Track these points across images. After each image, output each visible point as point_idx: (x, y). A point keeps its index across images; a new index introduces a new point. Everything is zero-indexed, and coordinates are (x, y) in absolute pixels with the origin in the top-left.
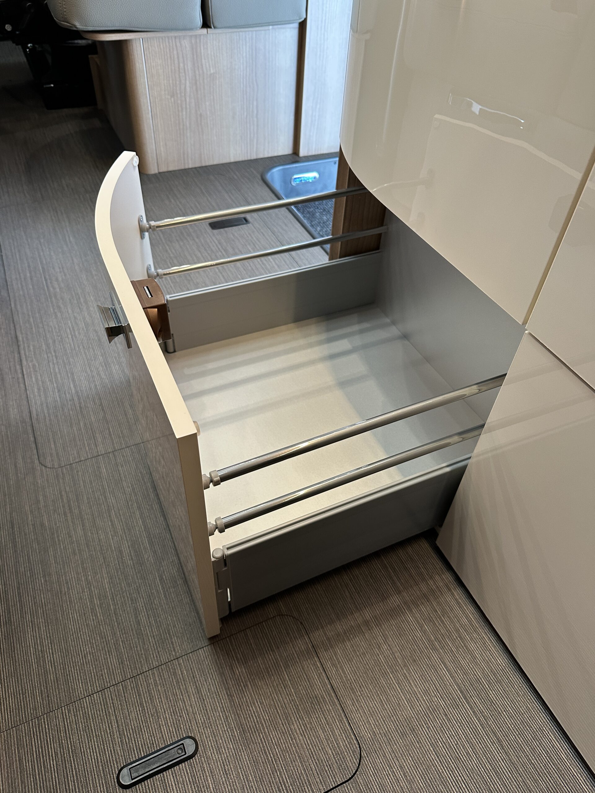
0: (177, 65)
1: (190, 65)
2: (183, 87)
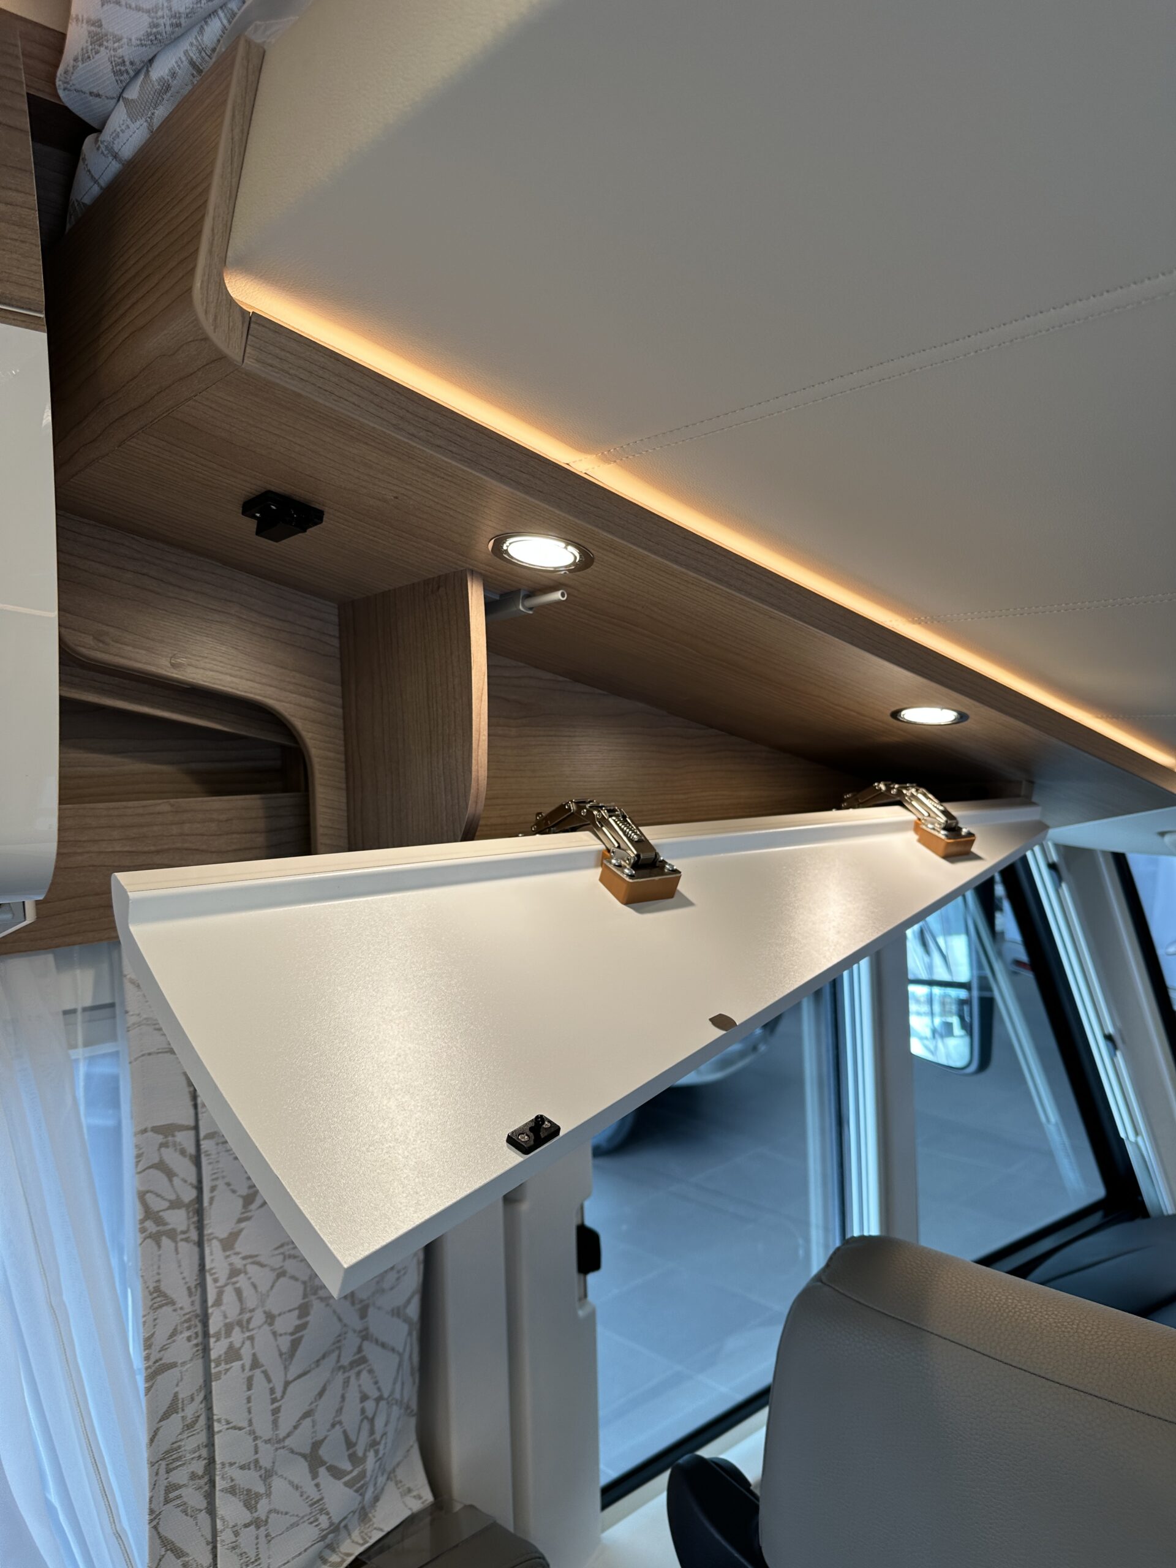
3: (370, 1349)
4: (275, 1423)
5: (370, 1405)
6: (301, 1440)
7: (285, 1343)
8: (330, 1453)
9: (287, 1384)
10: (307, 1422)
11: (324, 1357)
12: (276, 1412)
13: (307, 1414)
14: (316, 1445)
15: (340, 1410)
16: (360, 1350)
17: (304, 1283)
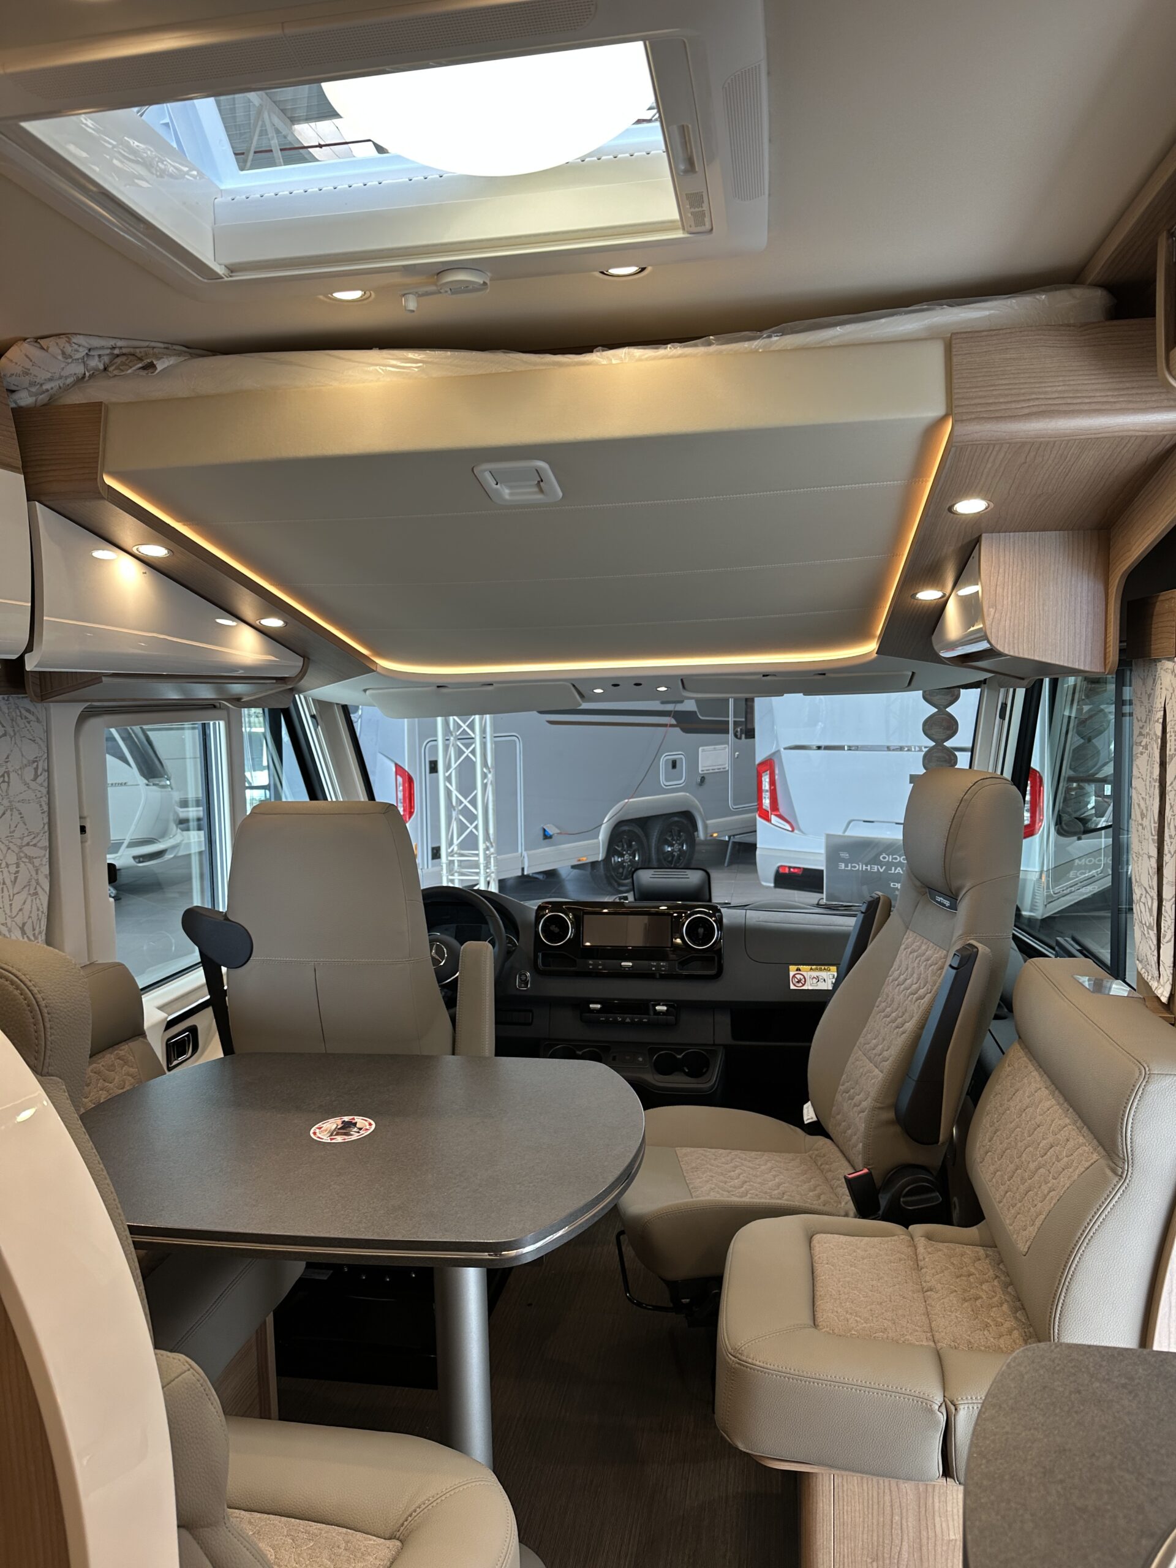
0: (888, 1517)
1: (911, 1522)
2: (896, 1550)
3: (39, 889)
4: (11, 909)
5: (40, 913)
6: (19, 920)
7: (13, 879)
8: (28, 929)
9: (14, 895)
10: (20, 913)
11: (24, 887)
12: (11, 905)
13: (21, 910)
14: (24, 924)
15: (31, 912)
16: (36, 889)
17: (17, 854)
